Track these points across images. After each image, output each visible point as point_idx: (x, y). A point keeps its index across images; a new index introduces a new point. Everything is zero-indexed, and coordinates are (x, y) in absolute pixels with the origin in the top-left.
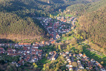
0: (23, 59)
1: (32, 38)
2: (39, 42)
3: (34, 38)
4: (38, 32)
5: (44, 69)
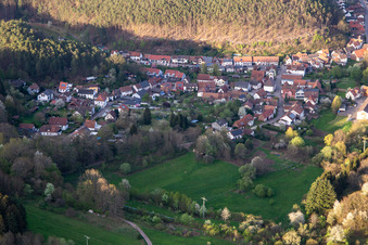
0: (252, 114)
1: (283, 39)
2: (309, 53)
3: (292, 37)
4: (304, 15)
5: (326, 151)
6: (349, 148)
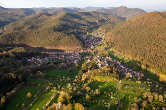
0: (69, 61)
2: (80, 50)
3: (76, 48)
4: (78, 44)
5: (82, 67)
6: (86, 66)
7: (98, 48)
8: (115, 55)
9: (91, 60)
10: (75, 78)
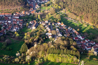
0: (5, 28)
1: (12, 8)
2: (20, 12)
3: (15, 8)
4: (18, 2)
5: (25, 37)
6: (31, 36)
7: (45, 9)
8: (69, 20)
9: (36, 26)
10: (16, 57)
